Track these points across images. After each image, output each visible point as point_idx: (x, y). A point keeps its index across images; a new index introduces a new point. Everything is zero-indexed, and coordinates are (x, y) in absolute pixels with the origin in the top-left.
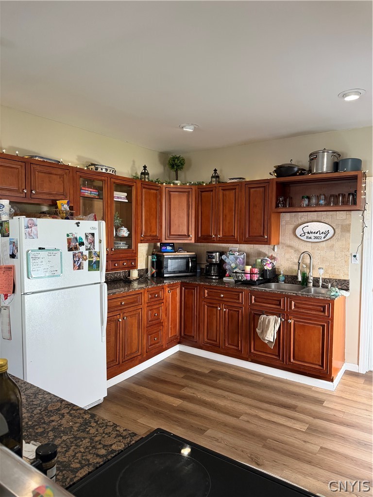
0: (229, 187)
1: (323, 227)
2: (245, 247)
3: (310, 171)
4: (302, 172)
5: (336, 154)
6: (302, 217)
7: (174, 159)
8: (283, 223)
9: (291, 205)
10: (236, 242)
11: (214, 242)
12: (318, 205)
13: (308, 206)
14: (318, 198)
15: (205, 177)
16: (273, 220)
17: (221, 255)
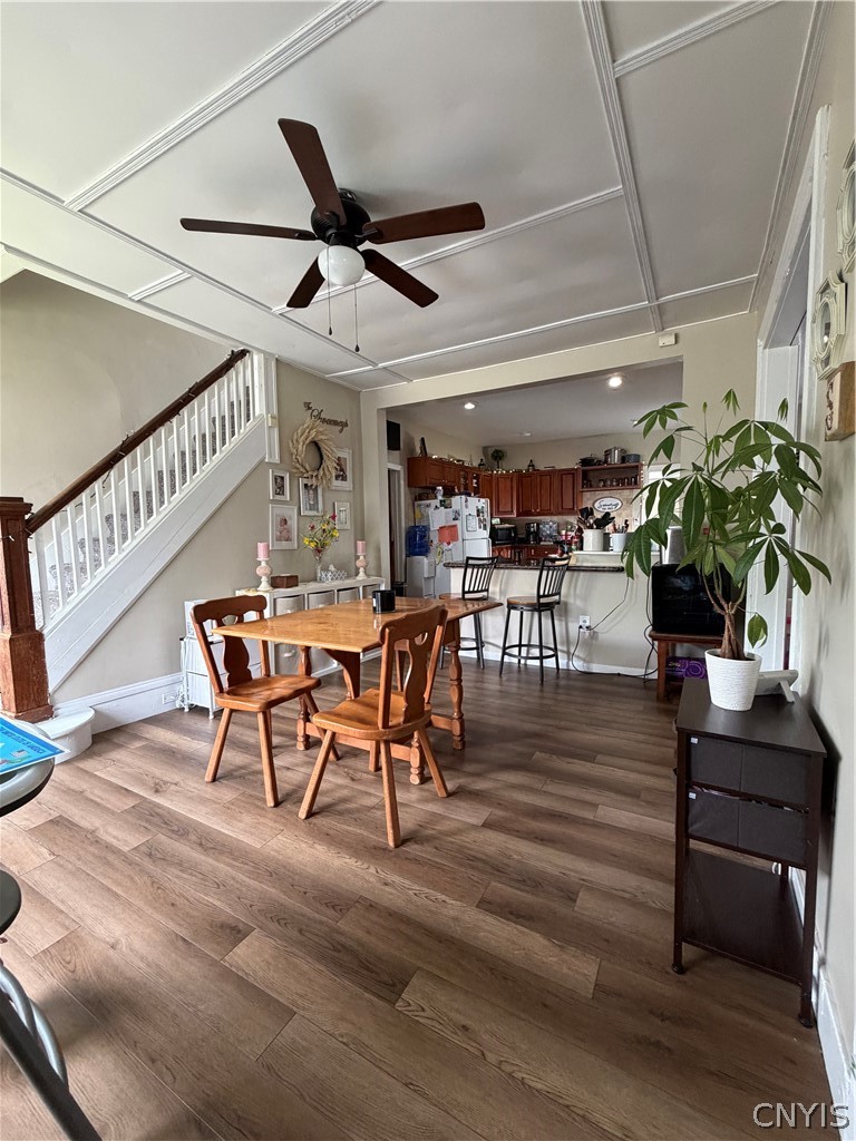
0: (542, 474)
1: (614, 501)
2: (555, 518)
3: (606, 462)
4: (599, 462)
5: (623, 451)
6: (599, 494)
7: (497, 452)
8: (585, 499)
9: (591, 486)
10: (552, 514)
11: (532, 515)
12: (612, 485)
13: (604, 486)
14: (612, 482)
15: (523, 466)
16: (579, 498)
17: (538, 525)
